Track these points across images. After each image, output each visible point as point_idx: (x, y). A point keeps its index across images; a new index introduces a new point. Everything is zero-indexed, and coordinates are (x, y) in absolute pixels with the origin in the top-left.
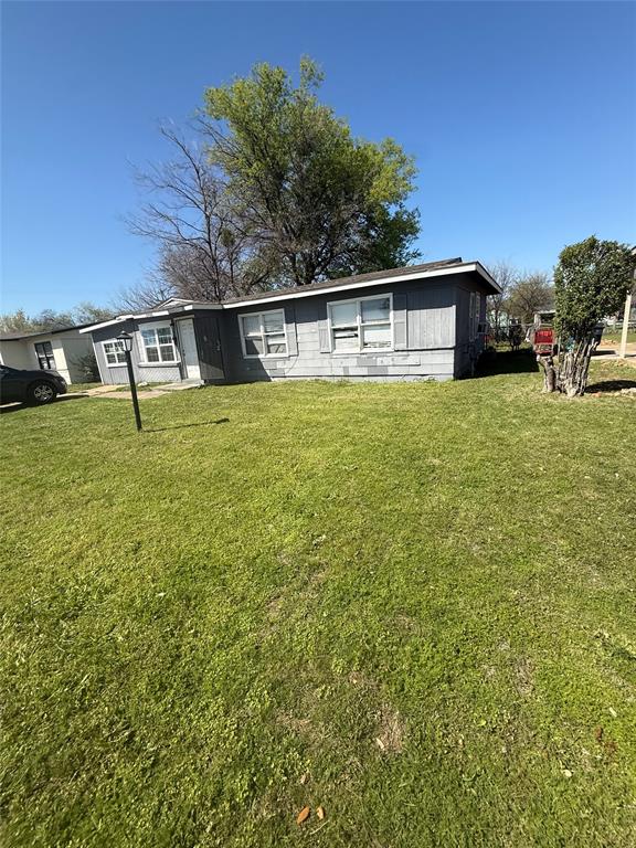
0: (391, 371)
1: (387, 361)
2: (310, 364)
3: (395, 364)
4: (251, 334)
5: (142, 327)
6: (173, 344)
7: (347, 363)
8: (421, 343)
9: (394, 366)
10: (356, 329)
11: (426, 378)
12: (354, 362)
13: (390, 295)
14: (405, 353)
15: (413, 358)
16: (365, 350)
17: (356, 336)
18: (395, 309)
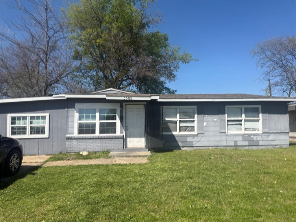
0: (261, 143)
1: (259, 138)
2: (212, 139)
4: (167, 119)
5: (77, 106)
6: (118, 121)
7: (236, 139)
9: (262, 140)
10: (241, 121)
11: (277, 147)
12: (241, 138)
14: (268, 134)
15: (271, 137)
16: (246, 132)
17: (241, 124)
18: (263, 113)
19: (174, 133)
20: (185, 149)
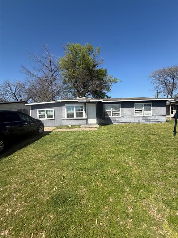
0: (151, 121)
1: (150, 118)
2: (128, 119)
3: (152, 119)
5: (66, 105)
6: (84, 112)
7: (139, 119)
8: (159, 114)
10: (142, 110)
11: (160, 122)
12: (142, 118)
13: (152, 103)
14: (155, 116)
15: (157, 118)
16: (144, 116)
17: (142, 112)
18: (153, 106)
19: (110, 117)
20: (115, 124)
